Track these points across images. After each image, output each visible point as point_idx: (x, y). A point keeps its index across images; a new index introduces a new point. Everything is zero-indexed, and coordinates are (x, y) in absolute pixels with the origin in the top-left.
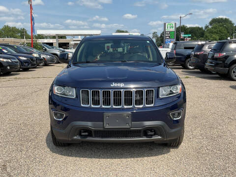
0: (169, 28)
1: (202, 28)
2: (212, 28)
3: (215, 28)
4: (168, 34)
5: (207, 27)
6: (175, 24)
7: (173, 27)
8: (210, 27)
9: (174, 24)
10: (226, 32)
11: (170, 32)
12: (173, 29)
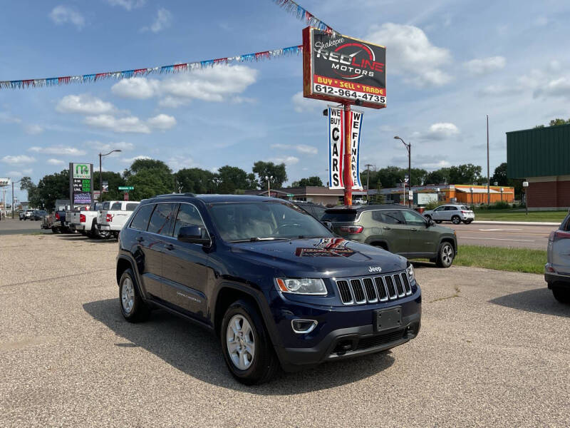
0: (80, 172)
1: (119, 174)
2: (138, 175)
3: (143, 176)
4: (78, 184)
5: (127, 174)
6: (92, 166)
7: (87, 171)
8: (134, 174)
9: (89, 166)
10: (160, 182)
11: (81, 180)
12: (88, 175)
